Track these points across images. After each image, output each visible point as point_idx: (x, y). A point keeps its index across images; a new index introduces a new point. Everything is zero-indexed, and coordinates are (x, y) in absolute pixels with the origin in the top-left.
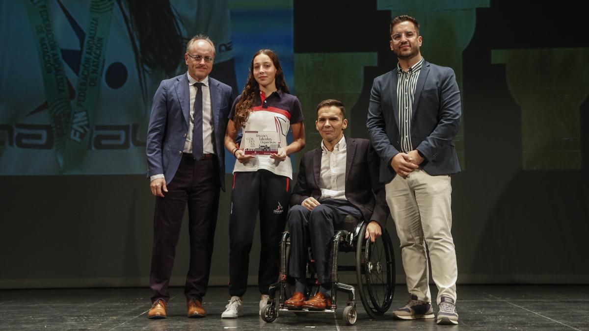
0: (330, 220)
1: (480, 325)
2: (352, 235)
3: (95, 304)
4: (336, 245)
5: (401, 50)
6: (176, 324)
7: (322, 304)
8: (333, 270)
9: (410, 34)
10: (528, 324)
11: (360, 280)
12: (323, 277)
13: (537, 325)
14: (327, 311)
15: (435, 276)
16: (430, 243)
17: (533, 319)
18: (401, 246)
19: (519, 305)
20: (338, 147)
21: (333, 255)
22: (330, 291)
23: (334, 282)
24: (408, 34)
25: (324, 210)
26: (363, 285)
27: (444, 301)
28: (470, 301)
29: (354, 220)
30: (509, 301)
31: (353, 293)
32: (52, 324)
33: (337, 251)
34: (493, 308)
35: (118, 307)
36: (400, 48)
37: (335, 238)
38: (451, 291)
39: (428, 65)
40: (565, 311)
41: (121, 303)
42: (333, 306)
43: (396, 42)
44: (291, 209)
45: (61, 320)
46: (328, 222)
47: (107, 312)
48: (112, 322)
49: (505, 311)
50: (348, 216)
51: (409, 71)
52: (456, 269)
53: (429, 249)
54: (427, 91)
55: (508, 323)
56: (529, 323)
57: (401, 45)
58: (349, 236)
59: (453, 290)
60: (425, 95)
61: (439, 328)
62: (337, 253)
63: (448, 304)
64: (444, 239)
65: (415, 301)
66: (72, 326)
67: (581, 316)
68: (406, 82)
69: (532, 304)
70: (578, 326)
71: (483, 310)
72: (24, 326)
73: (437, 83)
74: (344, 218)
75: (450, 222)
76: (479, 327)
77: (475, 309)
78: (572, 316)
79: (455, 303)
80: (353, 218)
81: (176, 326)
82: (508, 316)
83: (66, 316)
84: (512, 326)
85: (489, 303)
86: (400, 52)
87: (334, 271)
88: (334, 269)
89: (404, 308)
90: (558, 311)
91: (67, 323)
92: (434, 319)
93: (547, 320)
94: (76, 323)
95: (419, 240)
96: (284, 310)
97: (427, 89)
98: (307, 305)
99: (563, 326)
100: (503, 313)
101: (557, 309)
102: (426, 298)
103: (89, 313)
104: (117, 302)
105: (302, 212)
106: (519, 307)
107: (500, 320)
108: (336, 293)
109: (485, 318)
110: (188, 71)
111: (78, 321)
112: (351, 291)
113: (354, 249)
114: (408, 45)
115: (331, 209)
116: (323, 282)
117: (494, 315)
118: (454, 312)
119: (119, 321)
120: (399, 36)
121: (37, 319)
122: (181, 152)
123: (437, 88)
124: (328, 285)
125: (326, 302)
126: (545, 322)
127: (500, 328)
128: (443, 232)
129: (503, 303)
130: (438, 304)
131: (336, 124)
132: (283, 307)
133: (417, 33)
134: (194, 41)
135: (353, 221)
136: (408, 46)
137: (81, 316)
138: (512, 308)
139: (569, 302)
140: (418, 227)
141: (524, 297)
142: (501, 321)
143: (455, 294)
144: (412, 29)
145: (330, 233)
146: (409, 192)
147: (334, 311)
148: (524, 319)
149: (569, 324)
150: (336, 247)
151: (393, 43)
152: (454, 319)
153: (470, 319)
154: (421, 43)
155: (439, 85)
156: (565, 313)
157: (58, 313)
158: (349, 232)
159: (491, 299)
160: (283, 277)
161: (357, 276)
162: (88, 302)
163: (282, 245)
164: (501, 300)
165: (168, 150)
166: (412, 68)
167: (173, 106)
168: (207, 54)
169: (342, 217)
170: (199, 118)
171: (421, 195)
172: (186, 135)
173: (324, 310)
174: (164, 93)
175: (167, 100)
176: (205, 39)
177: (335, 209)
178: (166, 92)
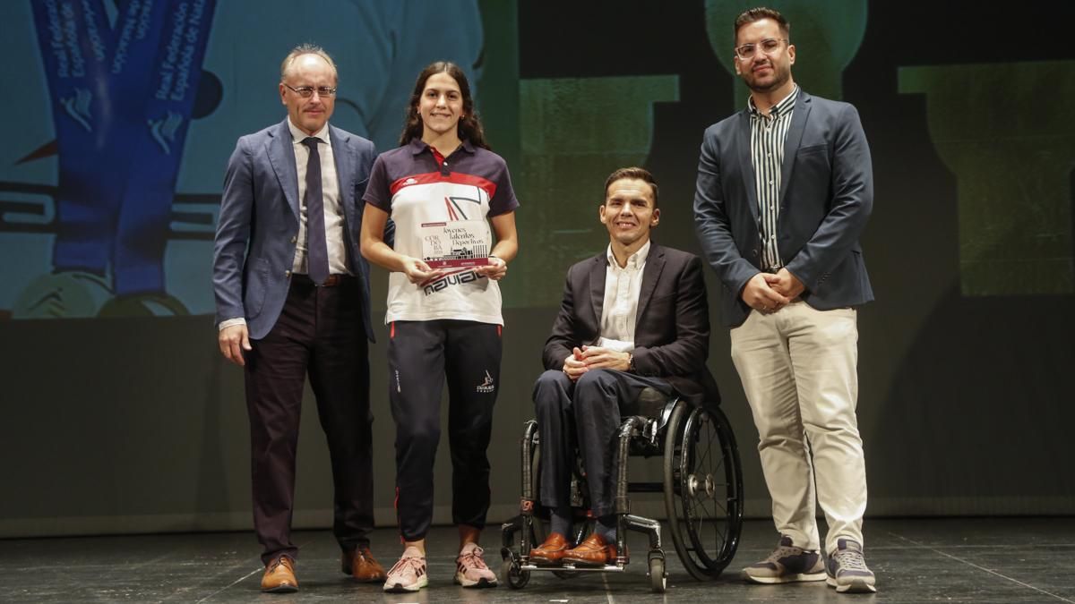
0: (611, 397)
2: (655, 424)
3: (146, 564)
4: (624, 444)
5: (756, 74)
6: (303, 599)
9: (773, 43)
10: (972, 590)
11: (672, 510)
17: (983, 582)
18: (759, 445)
19: (956, 555)
20: (634, 261)
21: (619, 463)
22: (614, 533)
23: (622, 514)
24: (768, 45)
25: (600, 379)
26: (679, 520)
27: (844, 547)
29: (660, 397)
30: (937, 549)
31: (659, 535)
33: (626, 455)
34: (906, 562)
35: (190, 569)
36: (752, 71)
37: (622, 431)
38: (854, 528)
39: (806, 99)
40: (1044, 566)
41: (196, 561)
43: (745, 60)
44: (539, 379)
45: (83, 596)
46: (607, 401)
47: (169, 578)
48: (182, 598)
49: (930, 567)
50: (647, 390)
51: (771, 113)
52: (864, 487)
54: (807, 150)
55: (934, 590)
56: (974, 588)
57: (755, 66)
58: (651, 425)
59: (857, 526)
60: (803, 157)
62: (624, 459)
63: (852, 554)
65: (786, 548)
68: (768, 134)
69: (983, 553)
70: (1068, 593)
71: (888, 564)
73: (826, 135)
74: (640, 393)
78: (1058, 575)
82: (935, 575)
83: (95, 588)
84: (941, 595)
85: (898, 552)
86: (754, 79)
87: (622, 493)
89: (765, 562)
90: (1030, 567)
91: (97, 600)
93: (1010, 583)
94: (114, 600)
97: (807, 145)
99: (1039, 593)
100: (924, 571)
101: (1028, 562)
102: (811, 543)
103: (137, 581)
104: (187, 560)
105: (560, 384)
106: (956, 558)
107: (919, 583)
108: (624, 534)
109: (890, 581)
110: (289, 117)
111: (117, 597)
112: (655, 530)
113: (661, 451)
114: (768, 64)
115: (613, 377)
116: (603, 514)
117: (907, 575)
118: (867, 569)
119: (194, 595)
122: (288, 272)
123: (826, 143)
124: (612, 518)
125: (607, 551)
126: (1007, 588)
127: (919, 598)
129: (927, 551)
131: (642, 214)
133: (785, 41)
134: (295, 57)
135: (658, 399)
136: (768, 67)
137: (121, 587)
138: (943, 561)
140: (793, 410)
141: (966, 540)
142: (922, 586)
143: (861, 534)
144: (775, 33)
145: (614, 422)
146: (778, 341)
147: (621, 568)
148: (964, 581)
149: (1050, 590)
150: (624, 449)
151: (739, 61)
154: (793, 58)
155: (830, 138)
156: (1044, 569)
157: (77, 583)
158: (649, 419)
159: (904, 545)
160: (527, 505)
161: (666, 503)
162: (131, 562)
163: (525, 445)
164: (921, 546)
165: (265, 270)
166: (778, 106)
167: (266, 185)
168: (323, 81)
169: (635, 392)
170: (317, 205)
171: (800, 345)
172: (295, 238)
173: (604, 565)
174: (247, 162)
175: (252, 175)
176: (315, 52)
177: (622, 377)
178: (250, 159)
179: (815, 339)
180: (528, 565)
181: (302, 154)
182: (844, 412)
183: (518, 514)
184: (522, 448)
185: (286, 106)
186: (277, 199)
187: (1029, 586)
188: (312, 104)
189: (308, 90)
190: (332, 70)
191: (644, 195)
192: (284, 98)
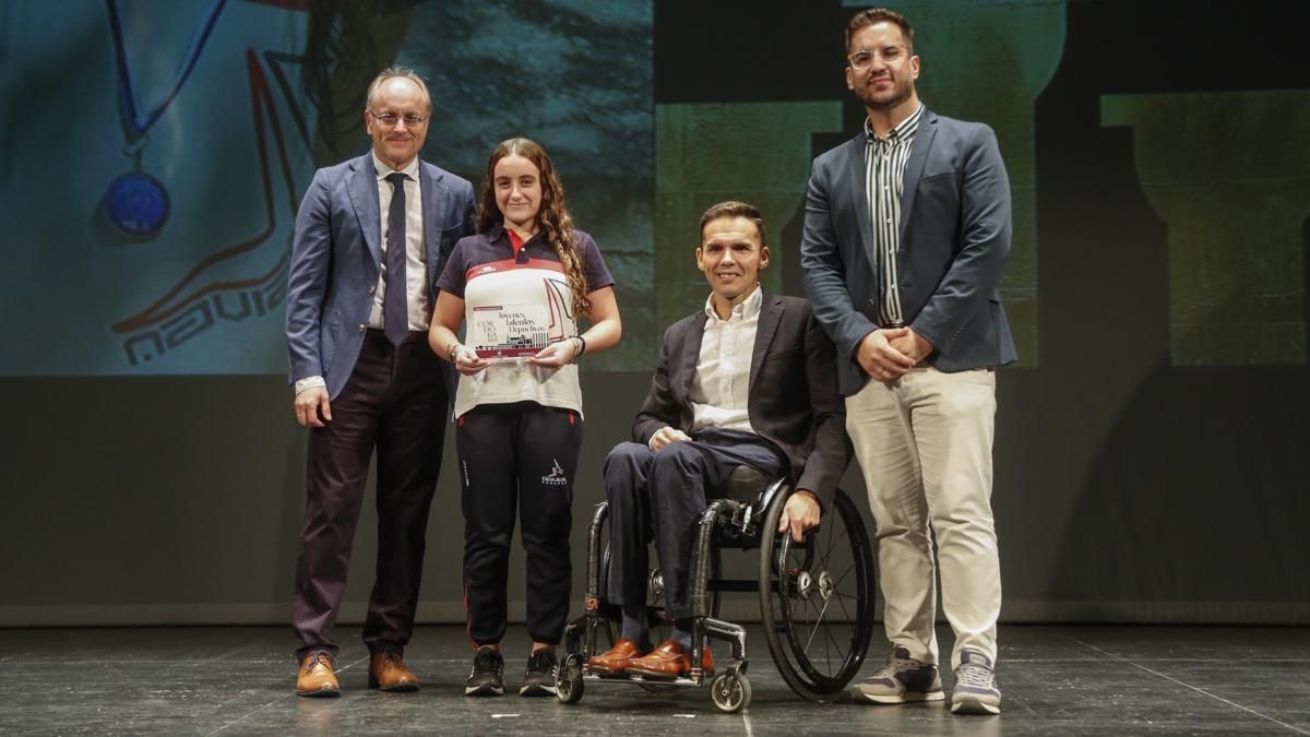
0: (696, 478)
1: (1068, 714)
2: (749, 510)
3: (212, 660)
4: (705, 531)
5: (872, 88)
6: (385, 706)
7: (672, 665)
8: (697, 589)
9: (893, 51)
10: (1178, 713)
13: (1198, 715)
14: (681, 681)
15: (949, 605)
16: (942, 530)
17: (1192, 703)
18: (877, 534)
19: (1160, 670)
20: (740, 311)
22: (689, 639)
24: (888, 52)
25: (680, 454)
27: (968, 662)
28: (1049, 660)
30: (1136, 662)
31: (742, 642)
32: (114, 705)
33: (706, 547)
34: (1099, 677)
35: (261, 668)
36: (869, 84)
37: (703, 517)
38: (984, 640)
39: (932, 120)
40: (1265, 685)
42: (696, 671)
43: (860, 70)
44: (611, 453)
45: (134, 696)
46: (687, 481)
47: (235, 678)
48: (245, 701)
49: (1128, 684)
50: (741, 468)
51: (891, 137)
52: (997, 590)
53: (939, 543)
54: (930, 180)
55: (1133, 711)
56: (1180, 710)
57: (872, 77)
58: (742, 512)
59: (988, 637)
60: (925, 189)
61: (956, 723)
62: (706, 550)
63: (977, 669)
64: (973, 522)
65: (902, 661)
66: (157, 709)
67: (1300, 695)
68: (886, 162)
69: (1191, 668)
70: (1292, 718)
71: (1078, 680)
72: (52, 708)
73: (954, 161)
74: (732, 472)
75: (988, 482)
76: (1068, 718)
77: (1058, 678)
78: (1281, 696)
79: (993, 666)
81: (386, 710)
82: (1134, 694)
84: (1140, 718)
85: (1090, 665)
86: (870, 95)
87: (700, 592)
88: (700, 587)
89: (881, 677)
90: (1248, 686)
91: (147, 702)
92: (942, 703)
93: (1222, 705)
94: (167, 702)
95: (918, 523)
97: (930, 173)
99: (1258, 719)
100: (1122, 689)
101: (1245, 680)
102: (929, 656)
103: (197, 680)
104: (259, 657)
105: (633, 458)
106: (1159, 674)
107: (1115, 703)
108: (701, 641)
109: (1079, 699)
110: (373, 149)
111: (172, 699)
112: (737, 637)
113: (755, 542)
114: (887, 76)
115: (697, 451)
117: (1100, 693)
118: (990, 687)
119: (260, 701)
120: (866, 57)
121: (80, 693)
122: (362, 326)
123: (953, 171)
124: (686, 623)
125: (678, 661)
126: (1218, 710)
127: (1114, 721)
128: (970, 505)
129: (1124, 665)
130: (953, 668)
131: (747, 258)
133: (908, 48)
134: (382, 81)
135: (756, 479)
136: (887, 80)
137: (178, 687)
138: (1143, 677)
139: (1274, 665)
140: (916, 495)
141: (1171, 652)
142: (1117, 706)
143: (994, 647)
144: (897, 39)
145: (695, 505)
146: (898, 412)
147: (695, 682)
148: (1168, 702)
149: (1271, 714)
150: (704, 539)
151: (853, 72)
152: (990, 701)
153: (1046, 701)
154: (917, 71)
155: (958, 164)
156: (1264, 689)
157: (129, 680)
158: (741, 503)
159: (1097, 657)
160: (591, 603)
161: (761, 602)
162: (195, 657)
163: (593, 532)
164: (1118, 658)
165: (337, 322)
166: (897, 129)
167: (344, 225)
168: (410, 107)
169: (726, 471)
170: (398, 252)
171: (924, 417)
172: (373, 288)
173: (676, 679)
174: (324, 197)
175: (330, 213)
176: (406, 75)
177: (709, 452)
178: (328, 194)
179: (942, 410)
180: (591, 675)
181: (385, 192)
182: (971, 498)
183: (582, 614)
184: (590, 535)
185: (371, 136)
186: (356, 242)
187: (1245, 709)
188: (396, 132)
189: (392, 116)
190: (424, 95)
191: (748, 237)
192: (369, 128)
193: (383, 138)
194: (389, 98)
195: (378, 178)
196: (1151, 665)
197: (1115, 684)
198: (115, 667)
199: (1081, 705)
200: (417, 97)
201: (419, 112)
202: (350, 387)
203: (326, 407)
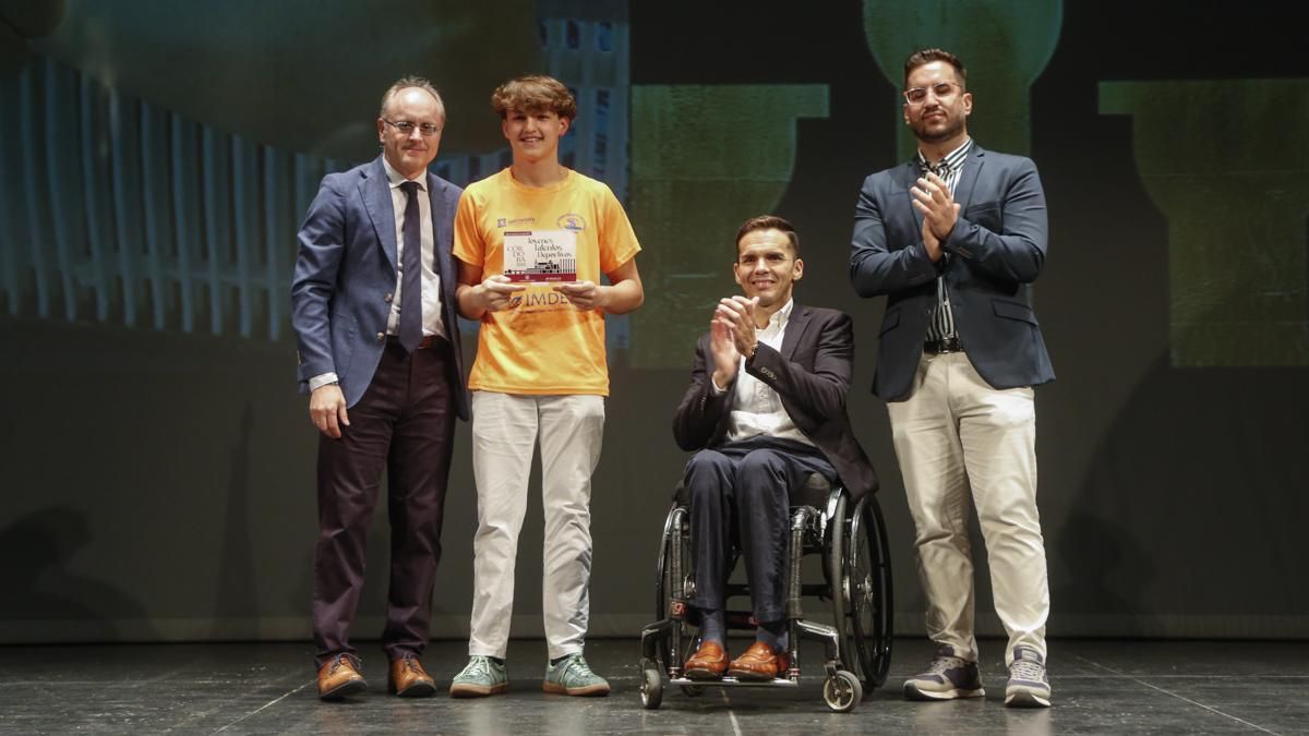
0: (782, 483)
2: (823, 516)
4: (797, 537)
5: (927, 122)
7: (770, 667)
9: (945, 87)
10: (1189, 732)
12: (771, 609)
13: (1210, 734)
14: (779, 681)
16: (992, 534)
17: (1202, 721)
18: (918, 540)
19: (1164, 687)
21: (791, 560)
22: (787, 640)
23: (795, 620)
24: (941, 90)
25: (769, 461)
27: (1021, 658)
30: (1142, 679)
33: (799, 551)
34: (1103, 696)
36: (923, 119)
37: (792, 523)
38: (1034, 638)
39: (979, 152)
43: (915, 105)
46: (777, 487)
49: (1135, 702)
50: (814, 476)
52: (1045, 591)
55: (1143, 730)
57: (924, 113)
58: (819, 518)
59: (1040, 635)
62: (798, 555)
63: (1029, 663)
64: (1021, 525)
65: (950, 659)
69: (1197, 685)
71: (1081, 698)
74: (808, 478)
77: (1063, 696)
79: (1044, 662)
80: (825, 481)
82: (1142, 712)
85: (1094, 682)
86: (924, 128)
87: (795, 595)
89: (931, 673)
95: (961, 526)
96: (683, 680)
97: (977, 202)
98: (738, 668)
100: (1128, 707)
101: (1254, 698)
105: (720, 466)
106: (1166, 691)
107: (1124, 722)
108: (798, 642)
109: (1086, 718)
110: (384, 155)
114: (940, 112)
115: (780, 459)
116: (771, 619)
117: (1106, 711)
118: (1041, 681)
122: (381, 335)
123: (997, 199)
124: (782, 624)
125: (777, 662)
128: (1020, 511)
129: (1127, 681)
131: (780, 268)
132: (680, 674)
133: (960, 86)
134: (398, 90)
135: (824, 486)
136: (940, 115)
138: (1149, 695)
140: (960, 499)
141: (1174, 668)
142: (1126, 725)
143: (1044, 644)
144: (950, 77)
145: (784, 512)
146: (948, 421)
148: (1179, 720)
150: (797, 543)
151: (908, 107)
152: (1041, 694)
154: (968, 107)
158: (817, 510)
159: (1099, 674)
160: (678, 608)
164: (1119, 674)
165: (352, 329)
166: (946, 158)
167: (359, 232)
168: (427, 117)
170: (414, 260)
171: (973, 427)
172: (390, 296)
173: (773, 679)
174: (339, 204)
175: (345, 219)
176: (421, 86)
177: (789, 460)
178: (343, 201)
179: (993, 420)
180: (678, 678)
181: (399, 201)
185: (383, 142)
186: (372, 249)
188: (412, 141)
189: (408, 126)
190: (439, 106)
191: (781, 247)
192: (382, 136)
193: (399, 148)
194: (406, 107)
195: (392, 186)
196: (1155, 681)
197: (1121, 702)
198: (46, 689)
199: (1091, 722)
200: (433, 108)
201: (434, 122)
202: (370, 394)
203: (344, 412)
